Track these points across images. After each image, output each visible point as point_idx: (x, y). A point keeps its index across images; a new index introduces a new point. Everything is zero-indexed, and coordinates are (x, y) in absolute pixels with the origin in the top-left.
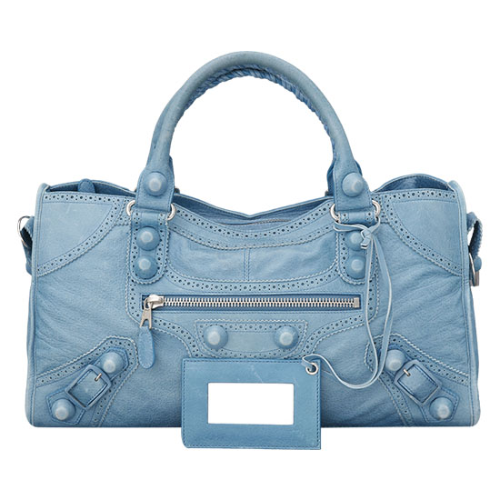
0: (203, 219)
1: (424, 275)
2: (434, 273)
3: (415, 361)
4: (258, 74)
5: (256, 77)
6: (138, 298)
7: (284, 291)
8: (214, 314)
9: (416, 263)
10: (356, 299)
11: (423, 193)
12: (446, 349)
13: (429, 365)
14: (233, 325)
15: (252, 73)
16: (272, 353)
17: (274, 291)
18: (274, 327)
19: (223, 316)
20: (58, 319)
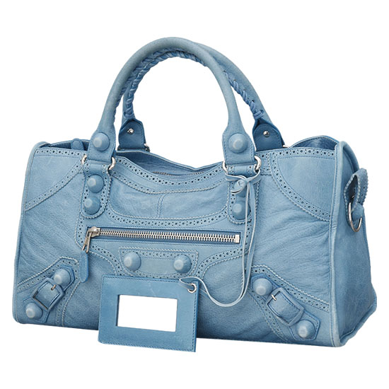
0: (142, 170)
1: (290, 219)
2: (300, 218)
3: (281, 289)
4: (183, 55)
5: (181, 57)
6: (84, 229)
7: (183, 227)
8: (133, 243)
9: (286, 209)
10: (237, 236)
11: (301, 151)
12: (307, 281)
13: (293, 292)
14: (145, 253)
15: (178, 55)
16: (173, 276)
17: (176, 227)
18: (174, 255)
19: (138, 245)
20: (32, 243)
